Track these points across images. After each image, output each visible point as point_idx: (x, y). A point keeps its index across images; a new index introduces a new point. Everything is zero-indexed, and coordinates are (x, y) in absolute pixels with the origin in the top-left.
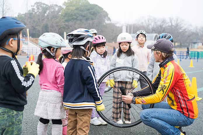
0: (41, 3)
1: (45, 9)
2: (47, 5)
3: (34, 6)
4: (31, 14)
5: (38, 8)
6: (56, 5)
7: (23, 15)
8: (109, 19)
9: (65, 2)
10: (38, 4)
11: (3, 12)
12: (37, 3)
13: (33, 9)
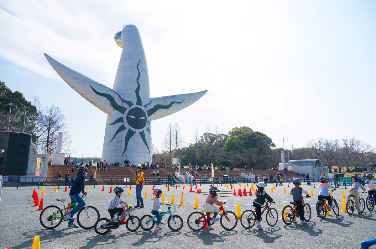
0: (208, 133)
1: (212, 139)
2: (214, 135)
3: (203, 137)
4: (200, 144)
5: (206, 139)
6: (223, 135)
7: (194, 146)
8: (273, 145)
9: (230, 132)
10: (207, 135)
11: (176, 144)
12: (205, 134)
13: (203, 139)
